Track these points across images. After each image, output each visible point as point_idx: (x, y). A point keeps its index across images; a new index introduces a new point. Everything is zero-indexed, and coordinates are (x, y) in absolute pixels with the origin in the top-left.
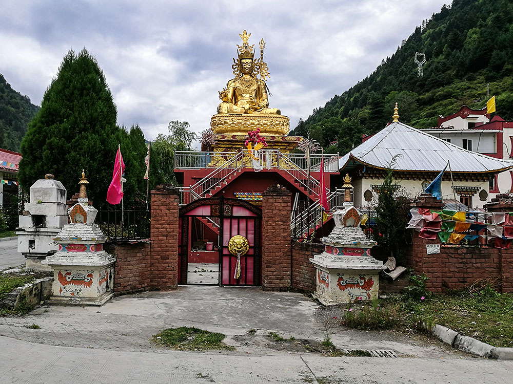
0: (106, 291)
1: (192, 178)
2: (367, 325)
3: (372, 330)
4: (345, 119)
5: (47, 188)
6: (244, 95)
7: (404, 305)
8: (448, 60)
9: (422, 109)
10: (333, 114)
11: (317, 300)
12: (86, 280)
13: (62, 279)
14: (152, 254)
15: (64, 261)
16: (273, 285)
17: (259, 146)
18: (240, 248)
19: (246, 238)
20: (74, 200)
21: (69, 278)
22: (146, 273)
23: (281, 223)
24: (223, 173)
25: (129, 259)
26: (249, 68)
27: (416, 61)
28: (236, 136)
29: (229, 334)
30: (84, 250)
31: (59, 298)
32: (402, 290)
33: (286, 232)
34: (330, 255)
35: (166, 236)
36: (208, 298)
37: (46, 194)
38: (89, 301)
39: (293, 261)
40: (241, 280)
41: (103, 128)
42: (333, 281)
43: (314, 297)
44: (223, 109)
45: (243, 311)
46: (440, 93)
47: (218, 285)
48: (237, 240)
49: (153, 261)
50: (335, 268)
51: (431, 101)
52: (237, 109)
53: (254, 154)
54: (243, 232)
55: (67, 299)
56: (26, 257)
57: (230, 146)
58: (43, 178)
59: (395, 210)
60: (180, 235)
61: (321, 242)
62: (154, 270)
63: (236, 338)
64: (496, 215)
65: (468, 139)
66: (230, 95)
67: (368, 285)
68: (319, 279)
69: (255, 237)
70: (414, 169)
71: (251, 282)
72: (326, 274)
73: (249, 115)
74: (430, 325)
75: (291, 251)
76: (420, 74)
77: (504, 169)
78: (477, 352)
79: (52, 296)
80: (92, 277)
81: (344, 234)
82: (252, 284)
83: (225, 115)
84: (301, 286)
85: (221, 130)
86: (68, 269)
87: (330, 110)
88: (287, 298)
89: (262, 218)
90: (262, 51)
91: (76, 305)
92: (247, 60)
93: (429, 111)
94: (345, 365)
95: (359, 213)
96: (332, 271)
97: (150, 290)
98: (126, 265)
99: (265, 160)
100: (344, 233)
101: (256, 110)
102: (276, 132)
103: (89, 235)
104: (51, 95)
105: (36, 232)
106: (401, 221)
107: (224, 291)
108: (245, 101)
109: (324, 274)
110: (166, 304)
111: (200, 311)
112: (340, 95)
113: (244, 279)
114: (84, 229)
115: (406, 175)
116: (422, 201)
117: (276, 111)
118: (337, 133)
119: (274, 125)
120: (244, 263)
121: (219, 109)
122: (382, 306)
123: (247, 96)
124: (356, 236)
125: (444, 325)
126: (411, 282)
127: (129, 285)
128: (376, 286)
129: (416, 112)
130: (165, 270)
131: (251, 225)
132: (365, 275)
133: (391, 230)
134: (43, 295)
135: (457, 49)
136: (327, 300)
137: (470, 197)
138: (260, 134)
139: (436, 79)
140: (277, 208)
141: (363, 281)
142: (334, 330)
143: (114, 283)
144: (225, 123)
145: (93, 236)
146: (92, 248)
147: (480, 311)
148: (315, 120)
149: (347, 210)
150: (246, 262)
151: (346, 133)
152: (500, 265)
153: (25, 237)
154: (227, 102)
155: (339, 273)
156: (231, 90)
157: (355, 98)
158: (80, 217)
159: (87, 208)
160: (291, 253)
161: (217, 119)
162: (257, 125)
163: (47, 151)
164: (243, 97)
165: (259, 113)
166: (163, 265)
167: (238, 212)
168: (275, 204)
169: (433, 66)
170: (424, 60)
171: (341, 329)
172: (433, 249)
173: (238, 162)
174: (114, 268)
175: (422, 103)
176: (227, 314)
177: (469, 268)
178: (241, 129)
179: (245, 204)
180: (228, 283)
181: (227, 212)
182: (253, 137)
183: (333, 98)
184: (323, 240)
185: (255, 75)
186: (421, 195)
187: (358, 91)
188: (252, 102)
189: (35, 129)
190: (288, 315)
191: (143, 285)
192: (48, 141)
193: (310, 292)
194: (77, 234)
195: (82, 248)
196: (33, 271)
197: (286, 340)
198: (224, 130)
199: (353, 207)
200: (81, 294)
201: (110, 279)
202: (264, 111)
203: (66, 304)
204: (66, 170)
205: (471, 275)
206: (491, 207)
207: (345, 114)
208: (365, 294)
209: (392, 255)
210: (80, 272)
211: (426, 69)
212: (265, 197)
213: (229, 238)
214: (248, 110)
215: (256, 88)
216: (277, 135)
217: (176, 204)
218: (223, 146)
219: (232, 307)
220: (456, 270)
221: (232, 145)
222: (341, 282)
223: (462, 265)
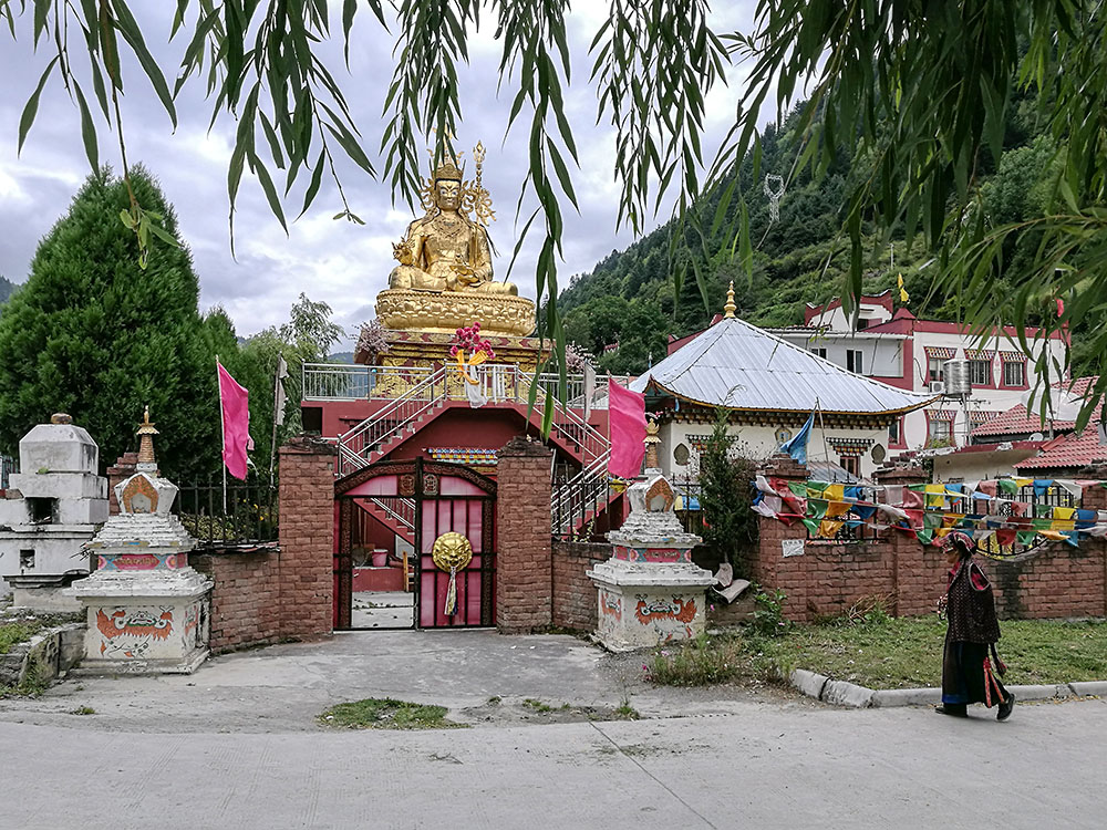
0: (196, 647)
1: (341, 420)
2: (688, 678)
3: (696, 685)
4: (633, 300)
5: (59, 443)
6: (444, 253)
7: (746, 643)
8: (824, 192)
9: (777, 286)
10: (609, 289)
11: (600, 644)
12: (157, 625)
13: (106, 624)
14: (283, 571)
15: (111, 588)
16: (519, 623)
17: (478, 358)
18: (456, 557)
19: (467, 537)
20: (122, 466)
21: (121, 623)
22: (271, 609)
23: (535, 508)
24: (406, 411)
25: (238, 582)
26: (453, 199)
27: (767, 191)
28: (429, 334)
29: (454, 707)
30: (153, 566)
31: (100, 664)
32: (744, 619)
33: (544, 524)
34: (622, 562)
35: (311, 536)
36: (401, 651)
37: (58, 454)
38: (165, 665)
39: (555, 577)
40: (457, 617)
41: (177, 320)
42: (628, 607)
43: (595, 639)
44: (403, 280)
45: (471, 670)
46: (807, 256)
47: (413, 628)
48: (451, 542)
49: (285, 586)
50: (633, 584)
51: (794, 270)
52: (431, 279)
53: (469, 373)
54: (460, 526)
55: (118, 664)
56: (12, 584)
57: (418, 354)
58: (48, 421)
59: (730, 482)
60: (337, 534)
61: (606, 541)
62: (287, 604)
63: (468, 712)
64: (891, 489)
65: (855, 349)
66: (415, 251)
67: (687, 614)
68: (604, 606)
69: (483, 534)
70: (762, 406)
71: (475, 619)
72: (616, 596)
73: (456, 293)
74: (787, 671)
75: (552, 558)
76: (775, 216)
77: (912, 409)
78: (853, 702)
79: (84, 659)
80: (171, 619)
81: (645, 525)
82: (479, 623)
83: (405, 291)
84: (569, 622)
85: (398, 322)
86: (119, 606)
87: (603, 279)
88: (547, 644)
89: (496, 498)
90: (479, 167)
91: (137, 675)
92: (450, 183)
93: (789, 291)
94: (660, 730)
95: (672, 488)
96: (627, 590)
97: (281, 643)
98: (233, 595)
99: (490, 385)
100: (647, 523)
101: (468, 283)
102: (511, 330)
103: (165, 535)
104: (56, 248)
105: (38, 532)
106: (741, 500)
107: (426, 639)
108: (445, 264)
109: (613, 598)
110: (321, 664)
111: (391, 672)
112: (622, 250)
113: (463, 615)
114: (153, 525)
115: (748, 417)
116: (776, 467)
117: (508, 289)
118: (617, 328)
119: (506, 316)
120: (463, 585)
121: (394, 279)
122: (713, 646)
123: (452, 254)
124: (667, 529)
125: (807, 669)
126: (758, 603)
127: (239, 633)
128: (700, 615)
129: (766, 291)
130: (307, 603)
131: (476, 511)
132: (682, 596)
133: (725, 517)
134: (64, 659)
135: (840, 172)
136: (618, 643)
137: (857, 457)
138: (480, 333)
139: (803, 229)
140: (527, 479)
141: (678, 606)
142: (635, 690)
143: (210, 631)
144: (407, 307)
145: (172, 537)
146: (169, 562)
147: (862, 644)
148: (573, 299)
149: (652, 483)
150: (467, 583)
151: (635, 328)
152: (896, 573)
153: (11, 544)
154: (410, 265)
155: (638, 593)
156: (417, 240)
157: (652, 258)
158: (142, 501)
159: (158, 483)
160: (553, 562)
161: (389, 299)
162: (472, 314)
163: (49, 363)
164: (441, 255)
165: (475, 290)
166: (304, 592)
167: (451, 487)
168: (523, 471)
169: (798, 203)
170: (782, 190)
171: (646, 687)
172: (793, 547)
173: (435, 387)
174: (210, 600)
175: (778, 275)
176: (444, 675)
177: (849, 578)
178: (440, 322)
179: (465, 472)
180: (432, 624)
181: (430, 489)
182: (467, 340)
183: (610, 255)
184: (610, 537)
185: (465, 213)
186: (774, 456)
187: (659, 245)
188: (461, 268)
189: (16, 316)
190: (552, 671)
191: (266, 634)
192: (51, 342)
193: (587, 632)
194: (137, 534)
195: (150, 560)
196: (31, 614)
197: (555, 710)
198: (404, 323)
199: (661, 477)
200: (147, 654)
201: (202, 623)
202: (485, 287)
203: (116, 674)
204: (97, 404)
205: (851, 590)
206: (882, 476)
207: (633, 290)
208: (683, 630)
209: (726, 560)
210: (146, 609)
211: (785, 208)
212: (503, 460)
213: (433, 538)
214: (453, 283)
215: (467, 240)
216: (510, 336)
217: (329, 473)
218: (402, 354)
219: (449, 664)
220: (829, 582)
221: (421, 352)
222: (643, 609)
223: (838, 574)
